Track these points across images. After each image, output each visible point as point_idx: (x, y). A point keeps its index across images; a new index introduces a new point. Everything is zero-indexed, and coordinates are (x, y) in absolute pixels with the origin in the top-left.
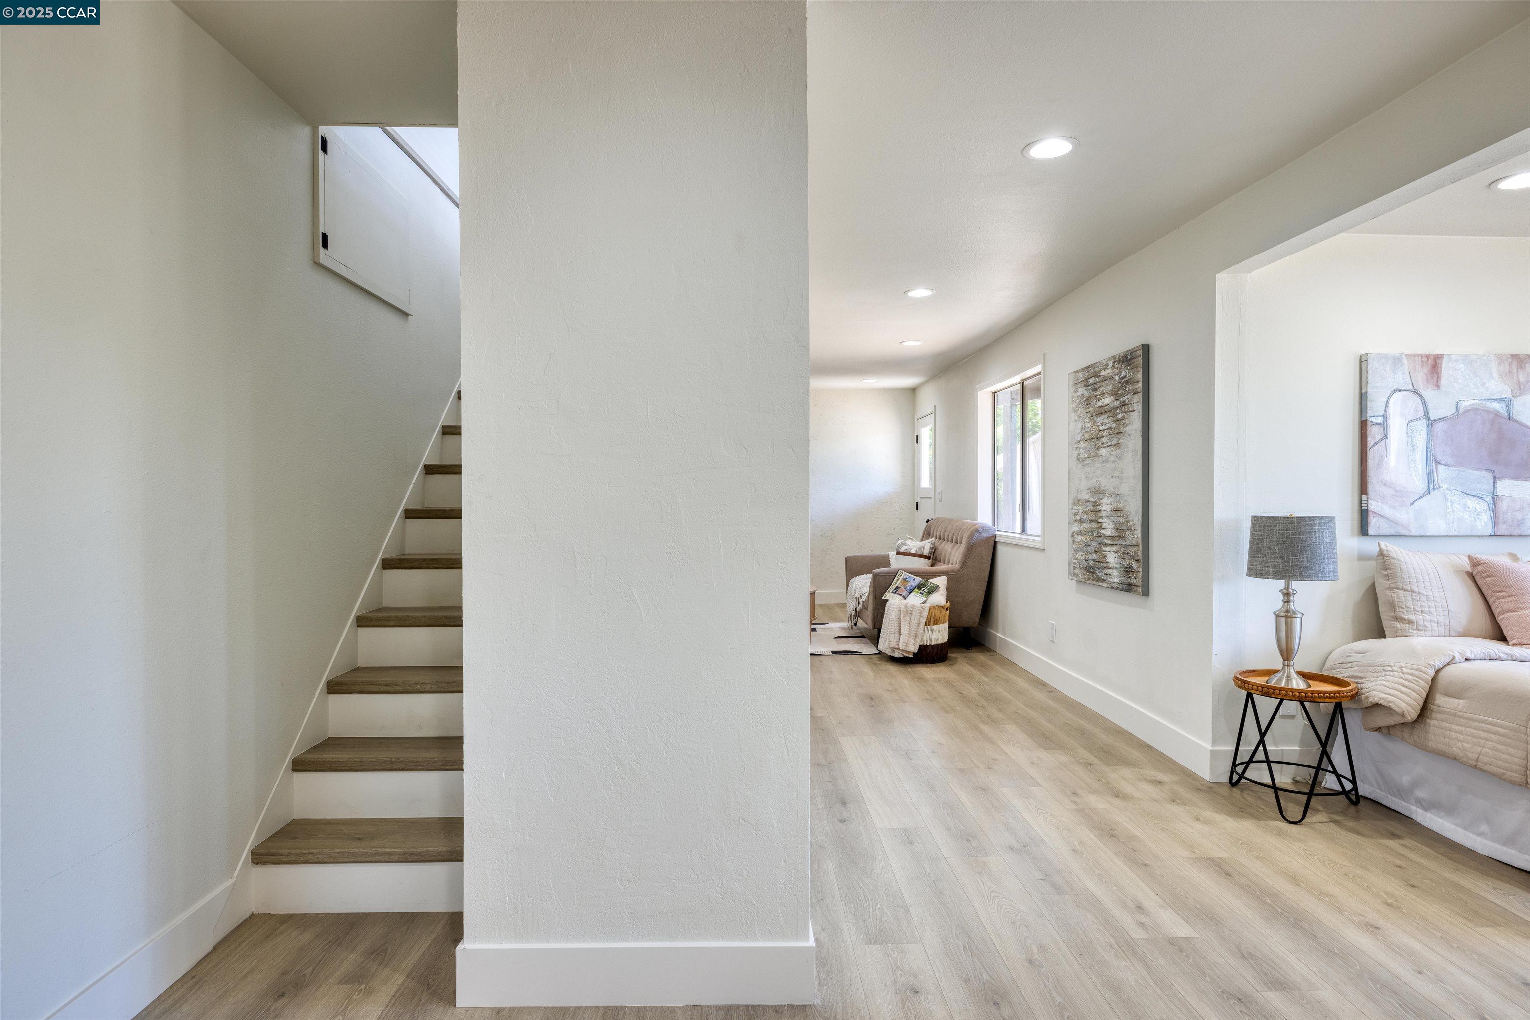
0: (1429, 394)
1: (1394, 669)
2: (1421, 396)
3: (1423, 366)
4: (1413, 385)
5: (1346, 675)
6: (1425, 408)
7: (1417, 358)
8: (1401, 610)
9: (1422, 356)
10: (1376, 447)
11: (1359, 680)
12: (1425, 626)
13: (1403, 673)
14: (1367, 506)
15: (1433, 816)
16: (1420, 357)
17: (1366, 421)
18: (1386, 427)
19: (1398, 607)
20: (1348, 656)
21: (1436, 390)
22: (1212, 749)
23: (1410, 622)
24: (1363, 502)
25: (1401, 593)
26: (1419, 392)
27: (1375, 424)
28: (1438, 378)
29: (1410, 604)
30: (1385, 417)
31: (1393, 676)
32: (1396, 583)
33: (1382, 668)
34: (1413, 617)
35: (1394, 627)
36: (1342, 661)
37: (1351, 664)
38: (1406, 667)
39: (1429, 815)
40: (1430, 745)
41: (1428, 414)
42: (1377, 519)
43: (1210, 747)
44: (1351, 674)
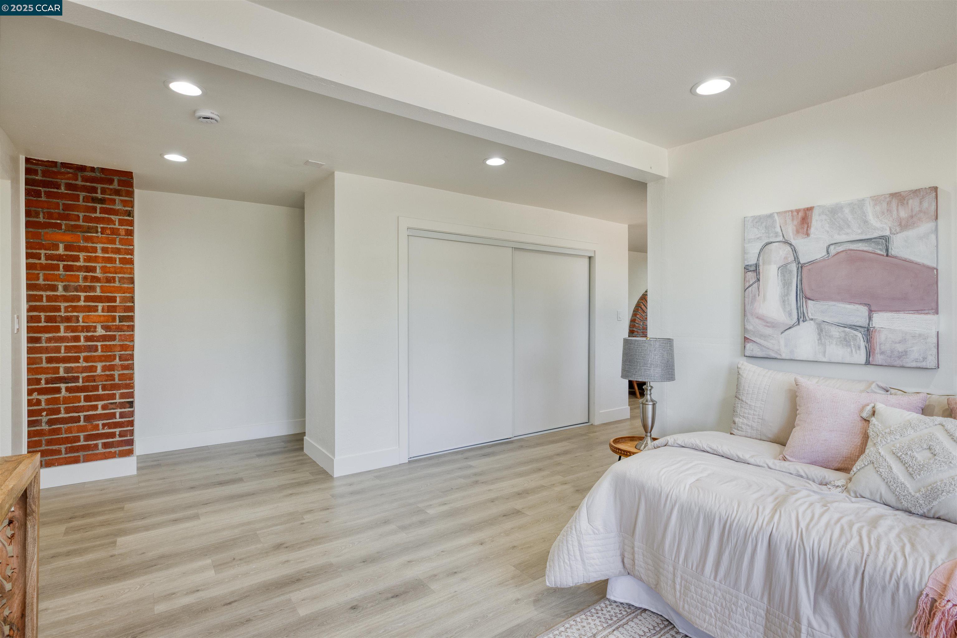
0: (799, 242)
2: (791, 245)
3: (793, 220)
4: (783, 236)
6: (795, 254)
7: (788, 214)
9: (792, 211)
10: (750, 288)
16: (790, 212)
18: (759, 273)
21: (806, 238)
26: (789, 242)
27: (750, 271)
28: (808, 227)
30: (757, 264)
41: (798, 258)
42: (751, 344)
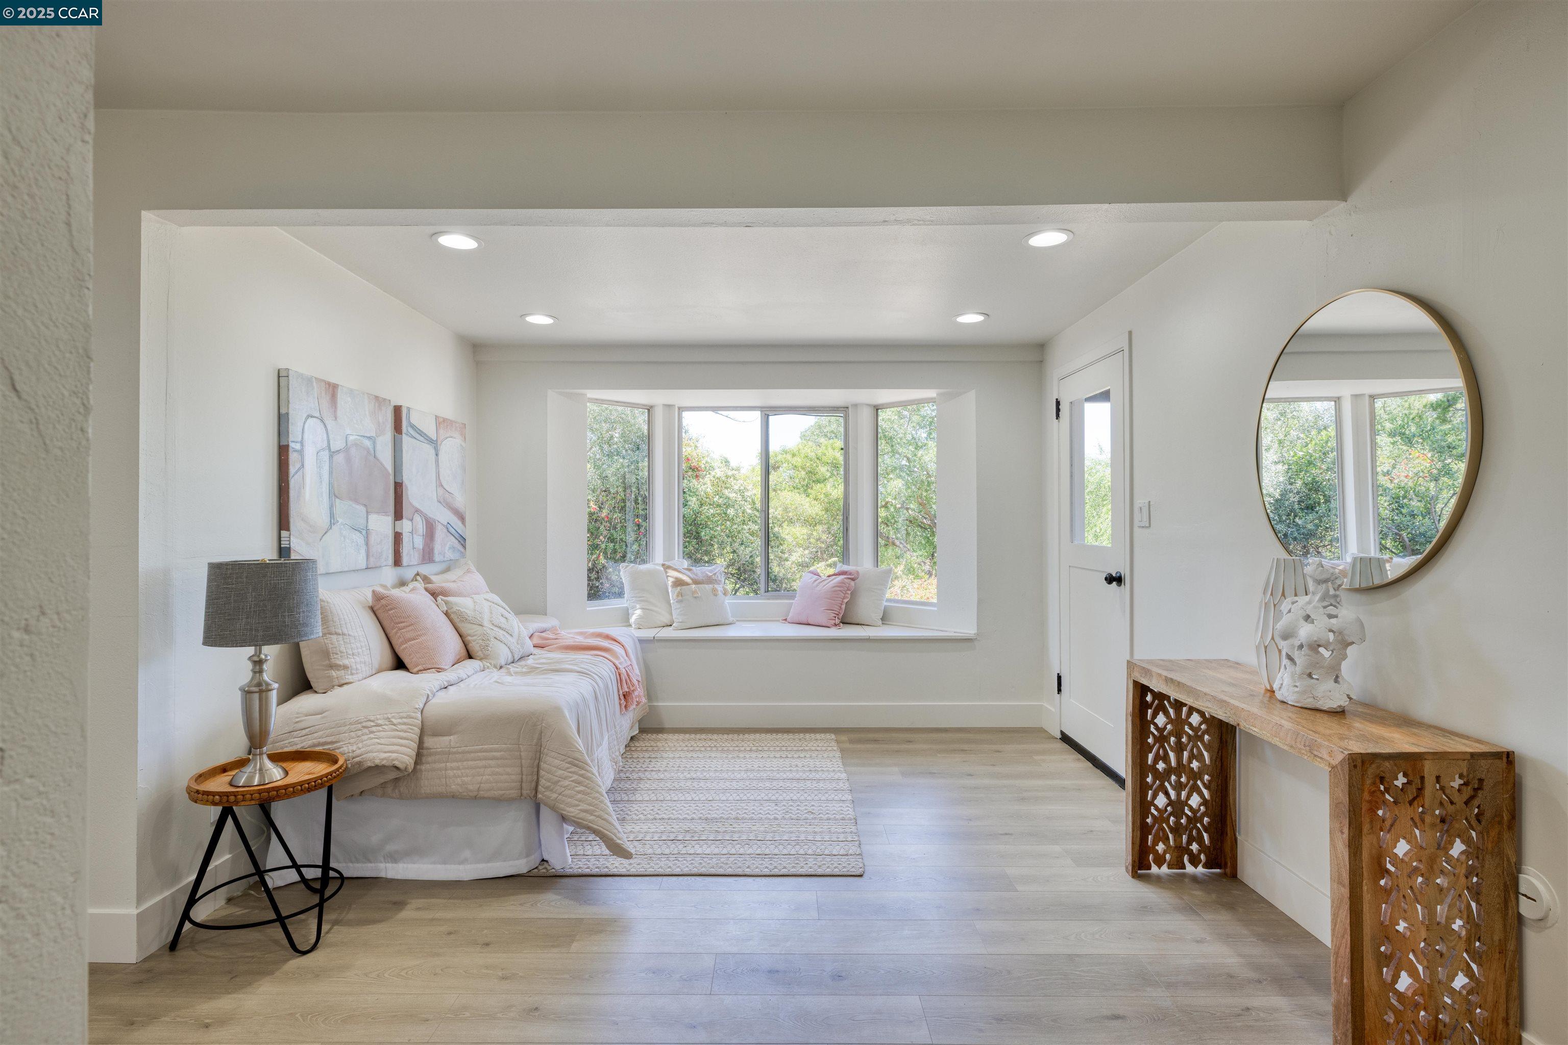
0: (330, 424)
1: (380, 722)
2: (325, 425)
3: (324, 393)
4: (320, 412)
5: (310, 743)
6: (328, 438)
8: (335, 656)
9: (323, 382)
10: (296, 476)
11: (330, 746)
12: (357, 669)
13: (394, 725)
14: (289, 544)
15: (405, 865)
17: (288, 446)
18: (302, 456)
19: (333, 653)
20: (297, 722)
21: (334, 419)
22: (139, 911)
23: (345, 667)
24: (282, 539)
25: (334, 637)
26: (323, 421)
27: (296, 451)
28: (336, 408)
29: (343, 649)
30: (302, 443)
31: (384, 731)
32: (328, 628)
33: (360, 726)
34: (346, 662)
35: (329, 677)
36: (287, 729)
37: (309, 729)
38: (393, 717)
39: (401, 866)
40: (423, 792)
41: (330, 444)
43: (135, 912)
44: (315, 741)
